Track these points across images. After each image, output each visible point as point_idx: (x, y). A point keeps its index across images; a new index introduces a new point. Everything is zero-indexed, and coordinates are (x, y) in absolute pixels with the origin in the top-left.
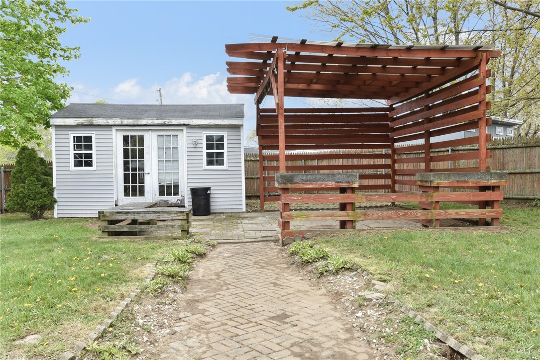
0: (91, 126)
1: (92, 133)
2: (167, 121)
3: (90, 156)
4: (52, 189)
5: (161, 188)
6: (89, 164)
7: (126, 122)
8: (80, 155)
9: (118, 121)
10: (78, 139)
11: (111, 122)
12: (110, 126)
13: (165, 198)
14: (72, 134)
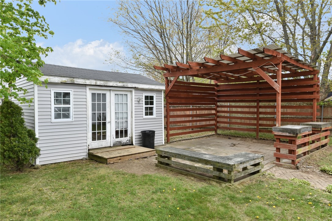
0: (73, 84)
1: (70, 90)
2: (125, 84)
3: (68, 109)
4: (36, 140)
5: (117, 132)
6: (67, 116)
7: (99, 83)
8: (59, 109)
9: (93, 82)
10: (57, 95)
11: (88, 82)
12: (86, 85)
13: (119, 139)
14: (53, 90)
